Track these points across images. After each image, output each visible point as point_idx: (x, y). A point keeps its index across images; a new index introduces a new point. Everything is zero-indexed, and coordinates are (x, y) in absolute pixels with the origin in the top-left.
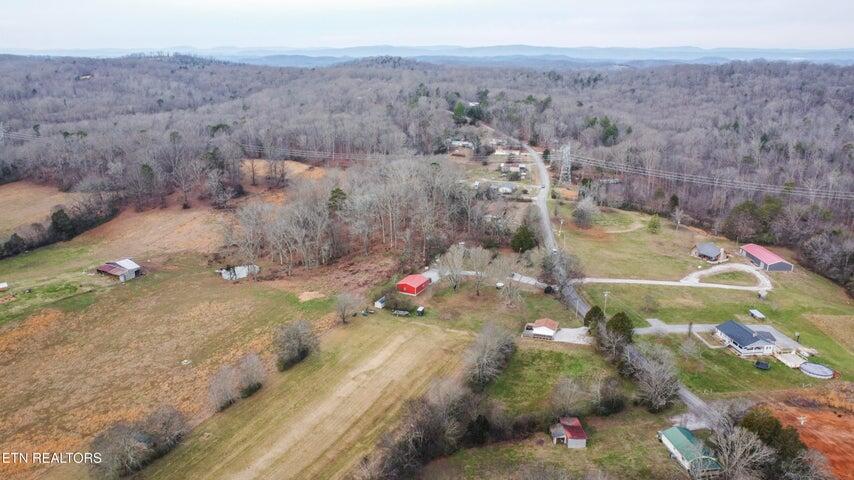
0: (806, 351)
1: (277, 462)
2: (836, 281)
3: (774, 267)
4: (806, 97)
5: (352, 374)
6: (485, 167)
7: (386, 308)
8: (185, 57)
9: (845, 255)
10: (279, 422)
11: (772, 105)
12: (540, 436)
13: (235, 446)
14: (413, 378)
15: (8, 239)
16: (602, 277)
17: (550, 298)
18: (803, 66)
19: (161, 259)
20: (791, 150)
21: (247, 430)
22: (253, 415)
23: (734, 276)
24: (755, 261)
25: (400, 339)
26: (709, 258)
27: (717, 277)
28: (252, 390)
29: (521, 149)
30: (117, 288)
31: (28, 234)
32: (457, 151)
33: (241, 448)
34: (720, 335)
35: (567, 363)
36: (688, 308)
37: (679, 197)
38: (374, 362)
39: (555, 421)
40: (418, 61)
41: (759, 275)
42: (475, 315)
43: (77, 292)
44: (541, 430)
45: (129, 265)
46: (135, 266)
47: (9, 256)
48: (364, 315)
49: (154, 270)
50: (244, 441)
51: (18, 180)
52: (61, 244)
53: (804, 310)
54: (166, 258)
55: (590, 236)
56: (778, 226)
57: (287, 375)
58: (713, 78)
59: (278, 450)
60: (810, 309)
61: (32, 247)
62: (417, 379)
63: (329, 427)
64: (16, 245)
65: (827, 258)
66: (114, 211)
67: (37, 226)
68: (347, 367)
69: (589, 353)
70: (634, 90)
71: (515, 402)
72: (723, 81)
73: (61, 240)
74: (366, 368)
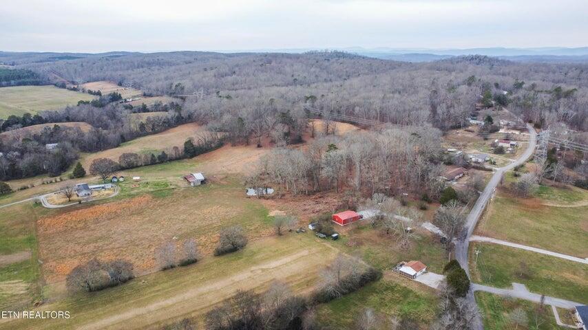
1: (164, 308)
6: (484, 142)
7: (314, 230)
8: (340, 53)
10: (185, 285)
13: (150, 293)
14: (289, 281)
15: (160, 154)
16: (503, 240)
17: (440, 246)
19: (222, 177)
21: (165, 285)
22: (176, 277)
25: (305, 253)
28: (189, 263)
29: (524, 130)
30: (187, 189)
31: (171, 153)
32: (470, 128)
33: (153, 294)
34: (578, 316)
35: (410, 299)
38: (273, 264)
40: (500, 59)
42: (372, 247)
43: (168, 188)
45: (199, 176)
46: (202, 178)
47: (159, 163)
48: (297, 232)
49: (213, 182)
50: (158, 291)
51: (192, 122)
52: (186, 160)
54: (224, 176)
55: (525, 205)
57: (218, 259)
59: (169, 302)
61: (171, 160)
62: (291, 282)
63: (210, 297)
64: (163, 158)
66: (221, 144)
67: (176, 148)
68: (255, 263)
69: (435, 297)
71: (344, 317)
74: (264, 267)
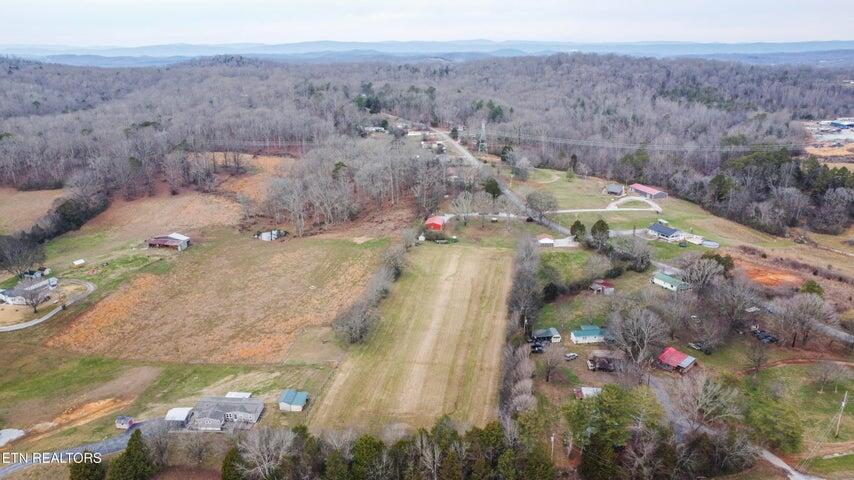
0: (701, 237)
1: (443, 324)
2: (693, 202)
3: (656, 196)
4: (621, 82)
5: (443, 278)
7: (426, 239)
9: (696, 184)
11: (598, 88)
12: (583, 292)
13: (407, 321)
17: (532, 225)
18: (610, 57)
20: (630, 121)
21: (406, 313)
22: (400, 306)
23: (635, 203)
24: (644, 194)
25: (455, 257)
26: (616, 194)
27: (627, 204)
29: (427, 130)
32: (374, 135)
33: (412, 321)
34: (651, 232)
35: (572, 257)
36: (621, 223)
37: (577, 155)
39: (591, 283)
41: (650, 203)
42: (491, 238)
43: (150, 261)
44: (584, 289)
48: (417, 245)
50: (410, 318)
53: (684, 218)
56: (647, 172)
58: (547, 68)
59: (437, 319)
60: (688, 218)
63: (456, 305)
65: (687, 187)
68: (435, 275)
69: (581, 251)
70: (487, 79)
72: (555, 69)
73: (70, 229)
